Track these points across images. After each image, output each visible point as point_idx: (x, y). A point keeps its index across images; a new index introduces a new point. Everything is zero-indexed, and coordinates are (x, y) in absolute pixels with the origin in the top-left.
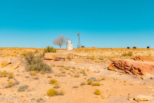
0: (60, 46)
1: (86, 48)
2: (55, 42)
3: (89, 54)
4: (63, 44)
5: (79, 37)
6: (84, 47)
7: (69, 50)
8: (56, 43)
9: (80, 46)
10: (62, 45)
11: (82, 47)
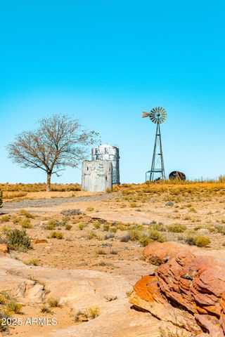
0: (50, 173)
1: (191, 183)
2: (22, 151)
3: (175, 215)
4: (64, 164)
5: (158, 128)
6: (182, 176)
7: (92, 190)
8: (26, 155)
9: (162, 171)
10: (61, 167)
11: (172, 175)
